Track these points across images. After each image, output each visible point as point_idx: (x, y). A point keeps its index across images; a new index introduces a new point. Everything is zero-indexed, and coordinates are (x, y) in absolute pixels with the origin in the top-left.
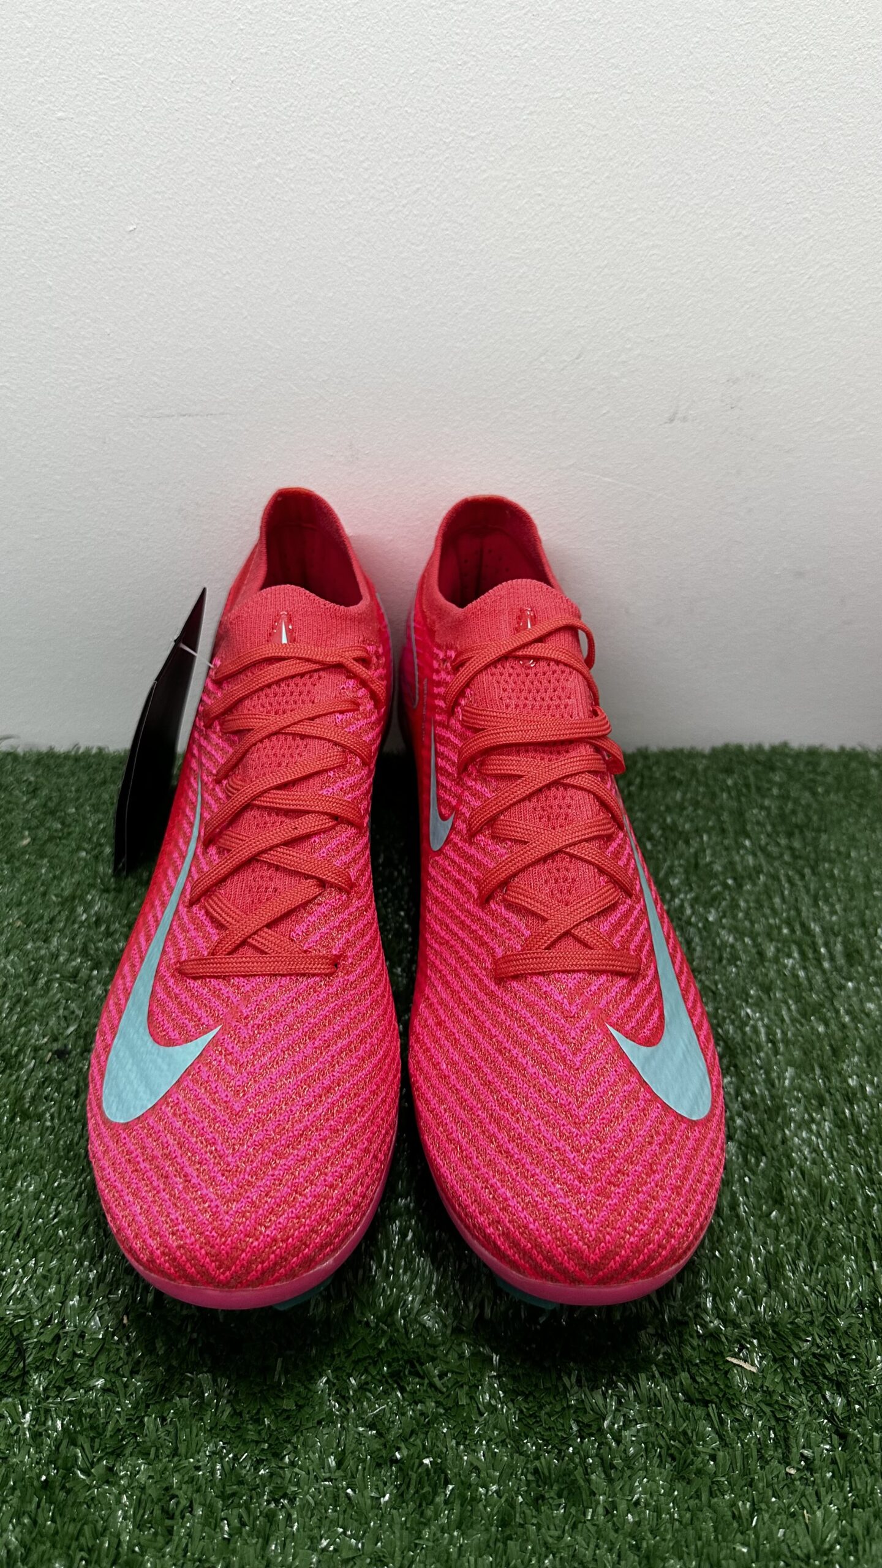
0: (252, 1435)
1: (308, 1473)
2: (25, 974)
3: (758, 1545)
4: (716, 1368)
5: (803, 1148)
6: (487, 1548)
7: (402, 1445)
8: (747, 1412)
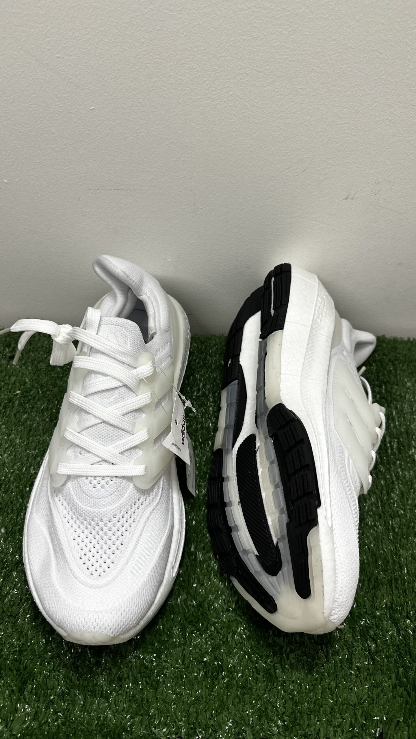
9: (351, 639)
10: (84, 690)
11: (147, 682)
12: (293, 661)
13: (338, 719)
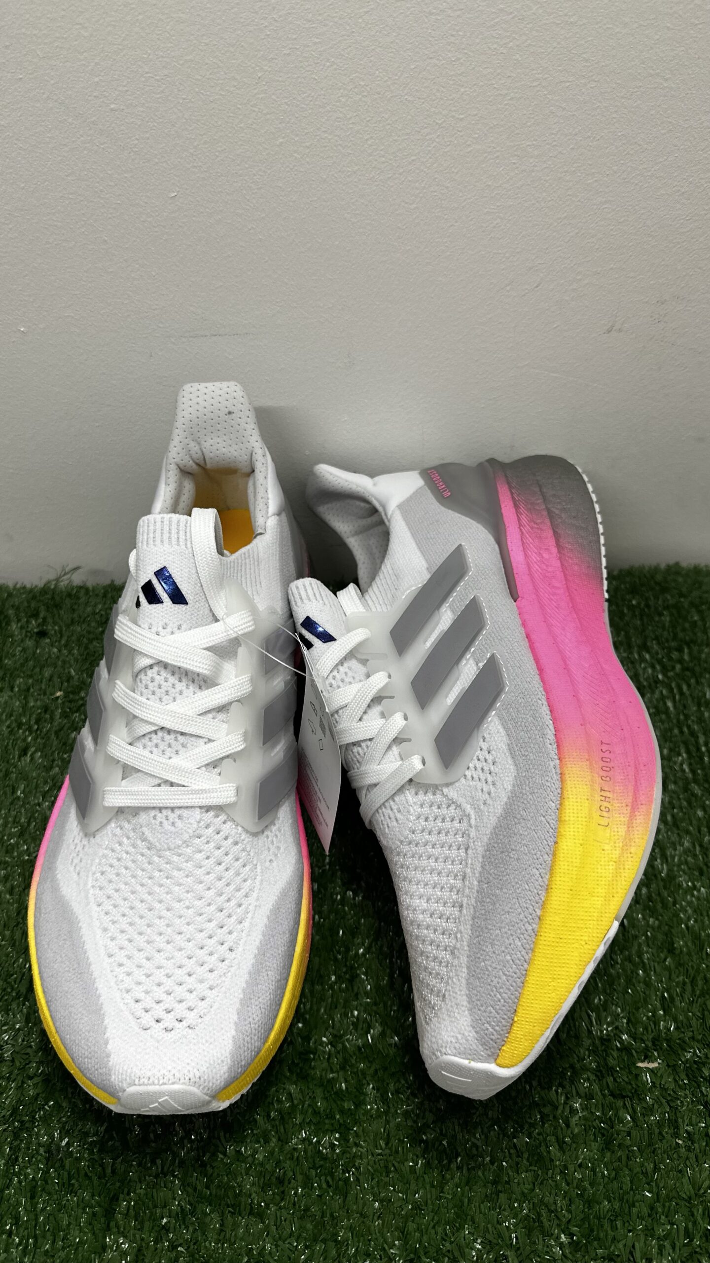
3: (658, 1192)
5: (688, 909)
8: (650, 1102)
9: (672, 1086)
10: (220, 1205)
11: (327, 1182)
12: (576, 1131)
13: (664, 1224)
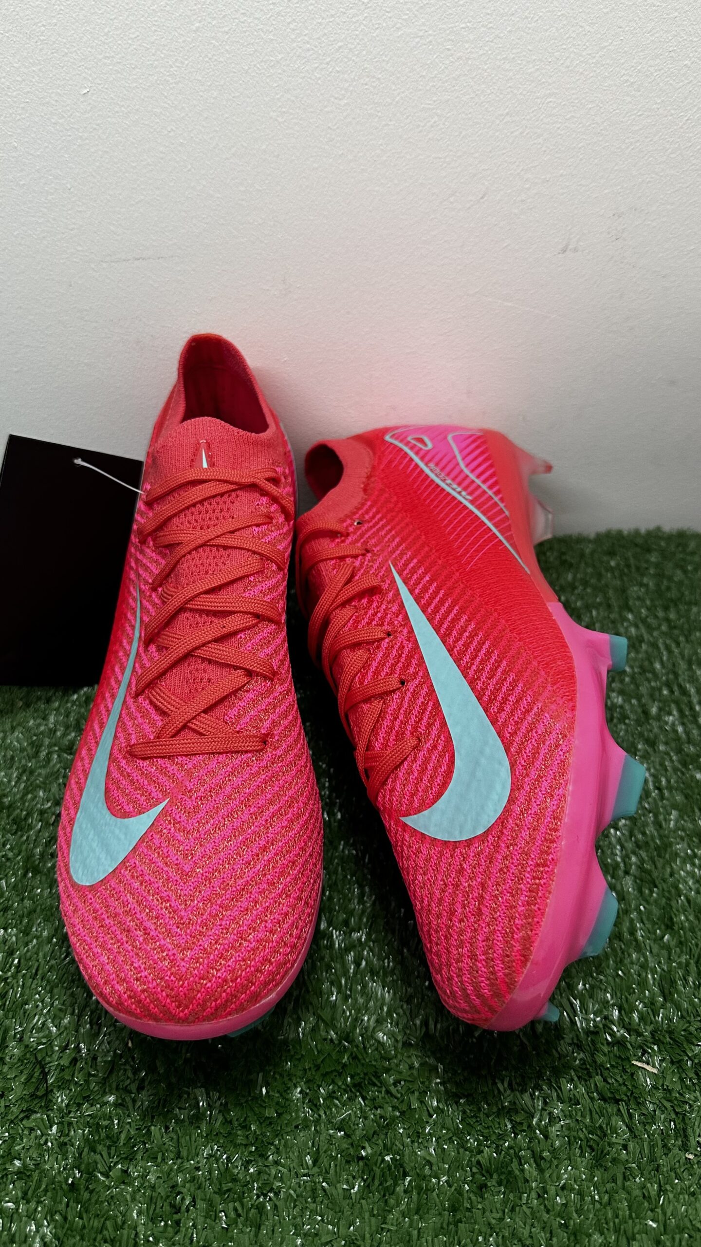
0: (240, 1140)
1: (290, 1171)
2: (29, 749)
3: (665, 1221)
4: (624, 1071)
5: (688, 879)
6: (441, 1230)
7: (367, 1145)
8: (651, 1107)
12: (558, 1143)
